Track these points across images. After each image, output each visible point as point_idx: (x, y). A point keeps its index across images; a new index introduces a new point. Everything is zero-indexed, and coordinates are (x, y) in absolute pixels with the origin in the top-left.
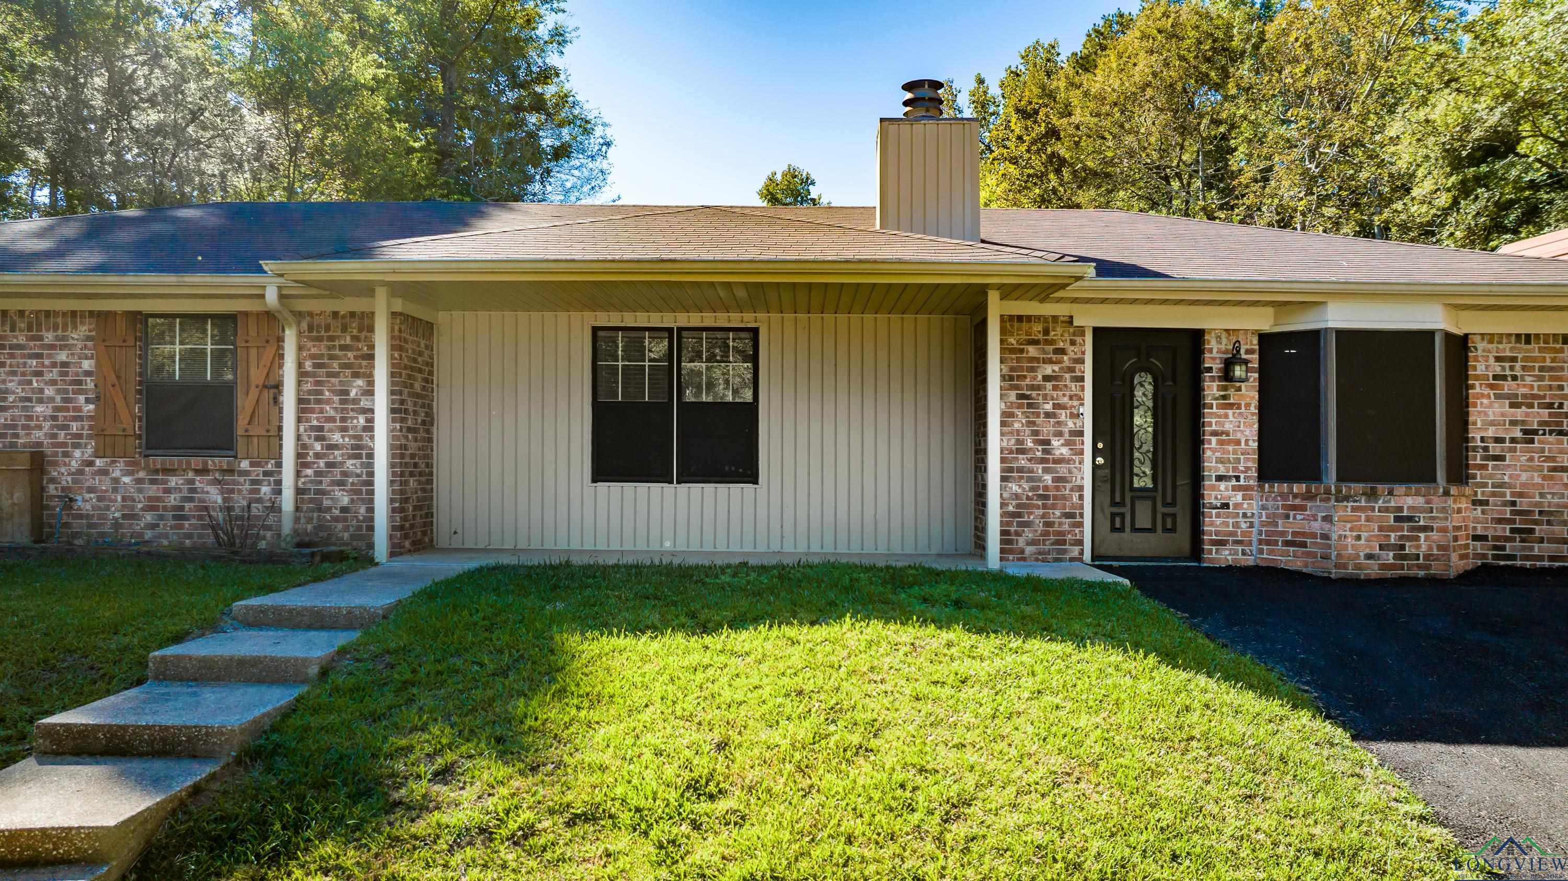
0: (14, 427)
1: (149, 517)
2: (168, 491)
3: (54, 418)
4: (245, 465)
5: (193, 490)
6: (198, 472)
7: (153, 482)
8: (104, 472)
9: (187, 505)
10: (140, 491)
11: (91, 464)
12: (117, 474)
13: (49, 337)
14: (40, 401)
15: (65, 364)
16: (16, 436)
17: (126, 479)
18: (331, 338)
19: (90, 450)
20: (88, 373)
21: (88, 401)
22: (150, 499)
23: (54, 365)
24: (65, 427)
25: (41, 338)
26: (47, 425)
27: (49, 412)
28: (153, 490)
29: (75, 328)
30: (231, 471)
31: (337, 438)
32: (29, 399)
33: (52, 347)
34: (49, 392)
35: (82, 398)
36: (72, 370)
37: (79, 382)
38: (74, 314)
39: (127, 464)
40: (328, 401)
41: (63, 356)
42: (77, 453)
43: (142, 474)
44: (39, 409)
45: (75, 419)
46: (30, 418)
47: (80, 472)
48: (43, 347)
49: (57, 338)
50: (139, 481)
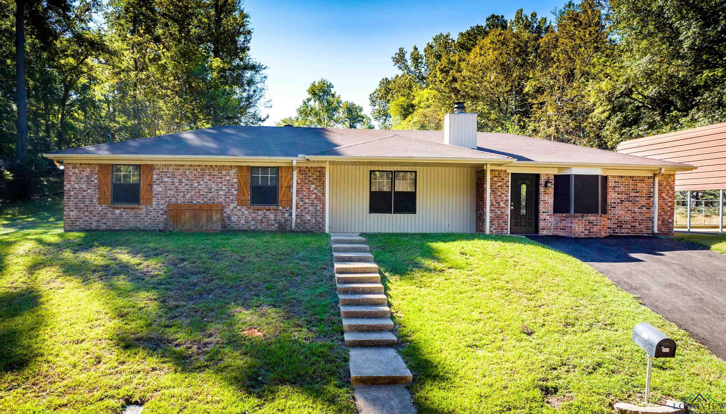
0: (214, 197)
1: (253, 223)
2: (258, 215)
3: (225, 195)
4: (280, 208)
5: (265, 215)
6: (267, 210)
7: (254, 213)
8: (240, 210)
11: (236, 208)
12: (243, 210)
13: (224, 173)
14: (221, 190)
15: (228, 180)
16: (215, 200)
17: (246, 212)
18: (306, 174)
19: (236, 204)
20: (235, 183)
21: (235, 190)
22: (253, 217)
23: (225, 180)
24: (229, 198)
25: (222, 173)
26: (223, 197)
27: (224, 193)
29: (232, 170)
30: (277, 210)
32: (218, 190)
33: (225, 175)
34: (224, 188)
35: (233, 190)
36: (231, 182)
37: (233, 185)
38: (231, 166)
39: (247, 208)
40: (305, 191)
41: (228, 178)
42: (232, 205)
43: (251, 211)
44: (221, 192)
45: (232, 195)
46: (218, 195)
47: (233, 210)
48: (222, 175)
50: (250, 213)
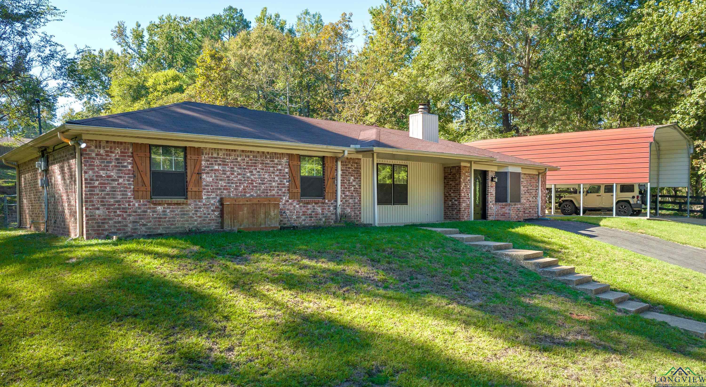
0: (267, 190)
1: (303, 217)
2: (308, 209)
3: (278, 187)
4: (327, 201)
8: (291, 204)
9: (313, 213)
10: (301, 209)
11: (288, 201)
12: (295, 204)
13: (276, 161)
14: (274, 181)
15: (280, 170)
16: (267, 193)
17: (297, 206)
19: (288, 197)
20: (287, 173)
21: (287, 182)
23: (277, 170)
24: (281, 190)
25: (273, 161)
26: (276, 189)
27: (276, 185)
28: (304, 209)
29: (283, 158)
30: (323, 203)
31: (347, 193)
32: (271, 181)
33: (277, 164)
34: (276, 178)
35: (285, 180)
36: (282, 172)
37: (285, 176)
38: (283, 154)
39: (298, 201)
40: (346, 183)
41: (280, 167)
42: (284, 198)
43: (301, 204)
44: (274, 184)
45: (283, 187)
46: (271, 187)
47: (285, 204)
48: (274, 164)
49: (278, 161)
50: (300, 206)
